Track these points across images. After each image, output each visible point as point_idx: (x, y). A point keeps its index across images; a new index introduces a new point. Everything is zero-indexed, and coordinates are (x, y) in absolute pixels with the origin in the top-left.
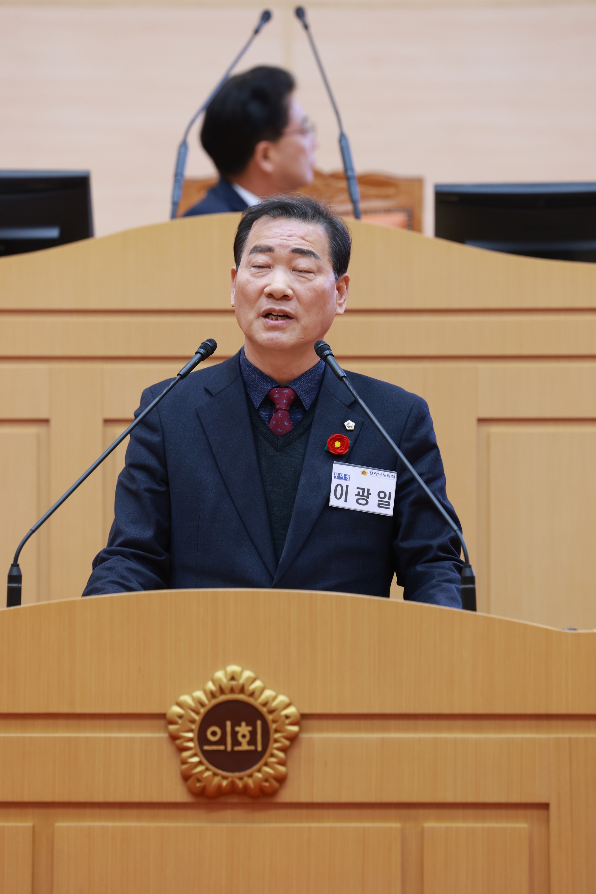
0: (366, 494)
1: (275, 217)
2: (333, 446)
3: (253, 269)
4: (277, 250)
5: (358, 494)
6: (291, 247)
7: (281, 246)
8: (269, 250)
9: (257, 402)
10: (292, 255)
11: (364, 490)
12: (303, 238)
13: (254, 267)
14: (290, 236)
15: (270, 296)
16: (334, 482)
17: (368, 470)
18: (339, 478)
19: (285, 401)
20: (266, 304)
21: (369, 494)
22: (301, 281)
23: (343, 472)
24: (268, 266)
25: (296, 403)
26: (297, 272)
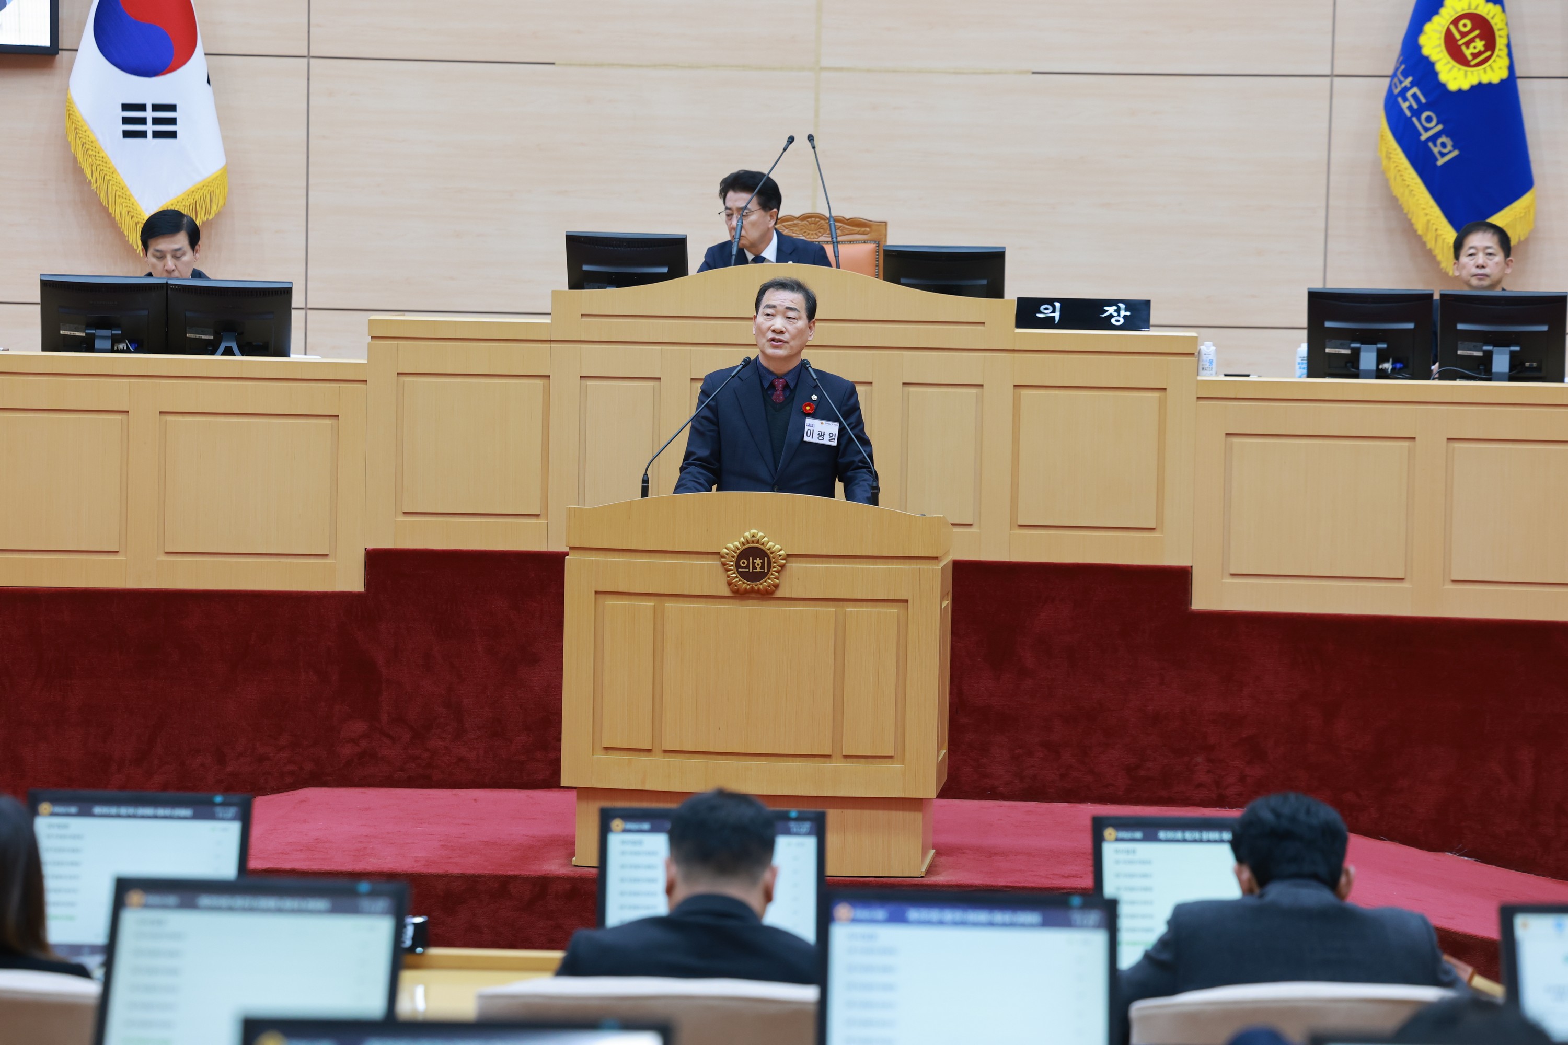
0: (823, 434)
1: (777, 289)
2: (806, 409)
3: (765, 316)
4: (778, 307)
5: (819, 435)
6: (785, 307)
7: (780, 305)
8: (774, 307)
9: (766, 385)
10: (786, 310)
11: (822, 432)
12: (792, 301)
13: (766, 315)
14: (785, 300)
15: (774, 331)
16: (806, 428)
17: (824, 422)
18: (809, 426)
19: (781, 386)
20: (770, 335)
21: (824, 434)
22: (790, 324)
23: (811, 423)
24: (773, 315)
25: (786, 386)
26: (788, 319)
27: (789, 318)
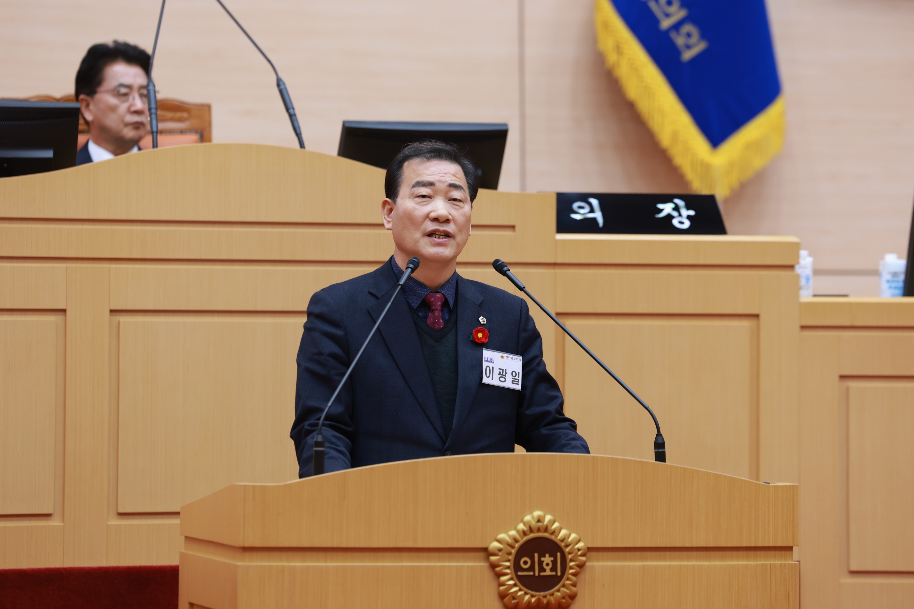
0: (504, 374)
1: (429, 159)
2: (477, 336)
3: (417, 199)
4: (437, 184)
5: (500, 374)
6: (447, 184)
7: (440, 181)
8: (431, 184)
9: (415, 304)
10: (448, 188)
11: (503, 370)
12: (454, 176)
13: (419, 197)
14: (445, 174)
15: (436, 220)
16: (485, 364)
17: (505, 355)
18: (487, 361)
19: (439, 303)
20: (431, 226)
21: (506, 373)
22: (455, 209)
23: (490, 357)
24: (429, 197)
25: (445, 303)
26: (452, 202)
27: (455, 200)
